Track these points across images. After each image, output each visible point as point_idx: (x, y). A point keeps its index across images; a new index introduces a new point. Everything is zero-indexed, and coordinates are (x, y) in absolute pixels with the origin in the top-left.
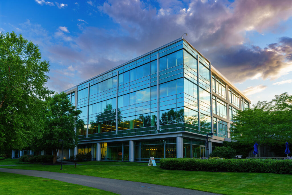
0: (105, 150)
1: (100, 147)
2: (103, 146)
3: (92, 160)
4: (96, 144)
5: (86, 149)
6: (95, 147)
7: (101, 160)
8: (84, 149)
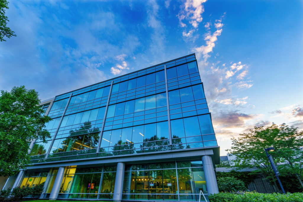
0: (69, 180)
1: (63, 173)
2: (67, 173)
3: (42, 197)
4: (58, 169)
5: (36, 178)
6: (53, 174)
7: (58, 197)
8: (33, 179)
